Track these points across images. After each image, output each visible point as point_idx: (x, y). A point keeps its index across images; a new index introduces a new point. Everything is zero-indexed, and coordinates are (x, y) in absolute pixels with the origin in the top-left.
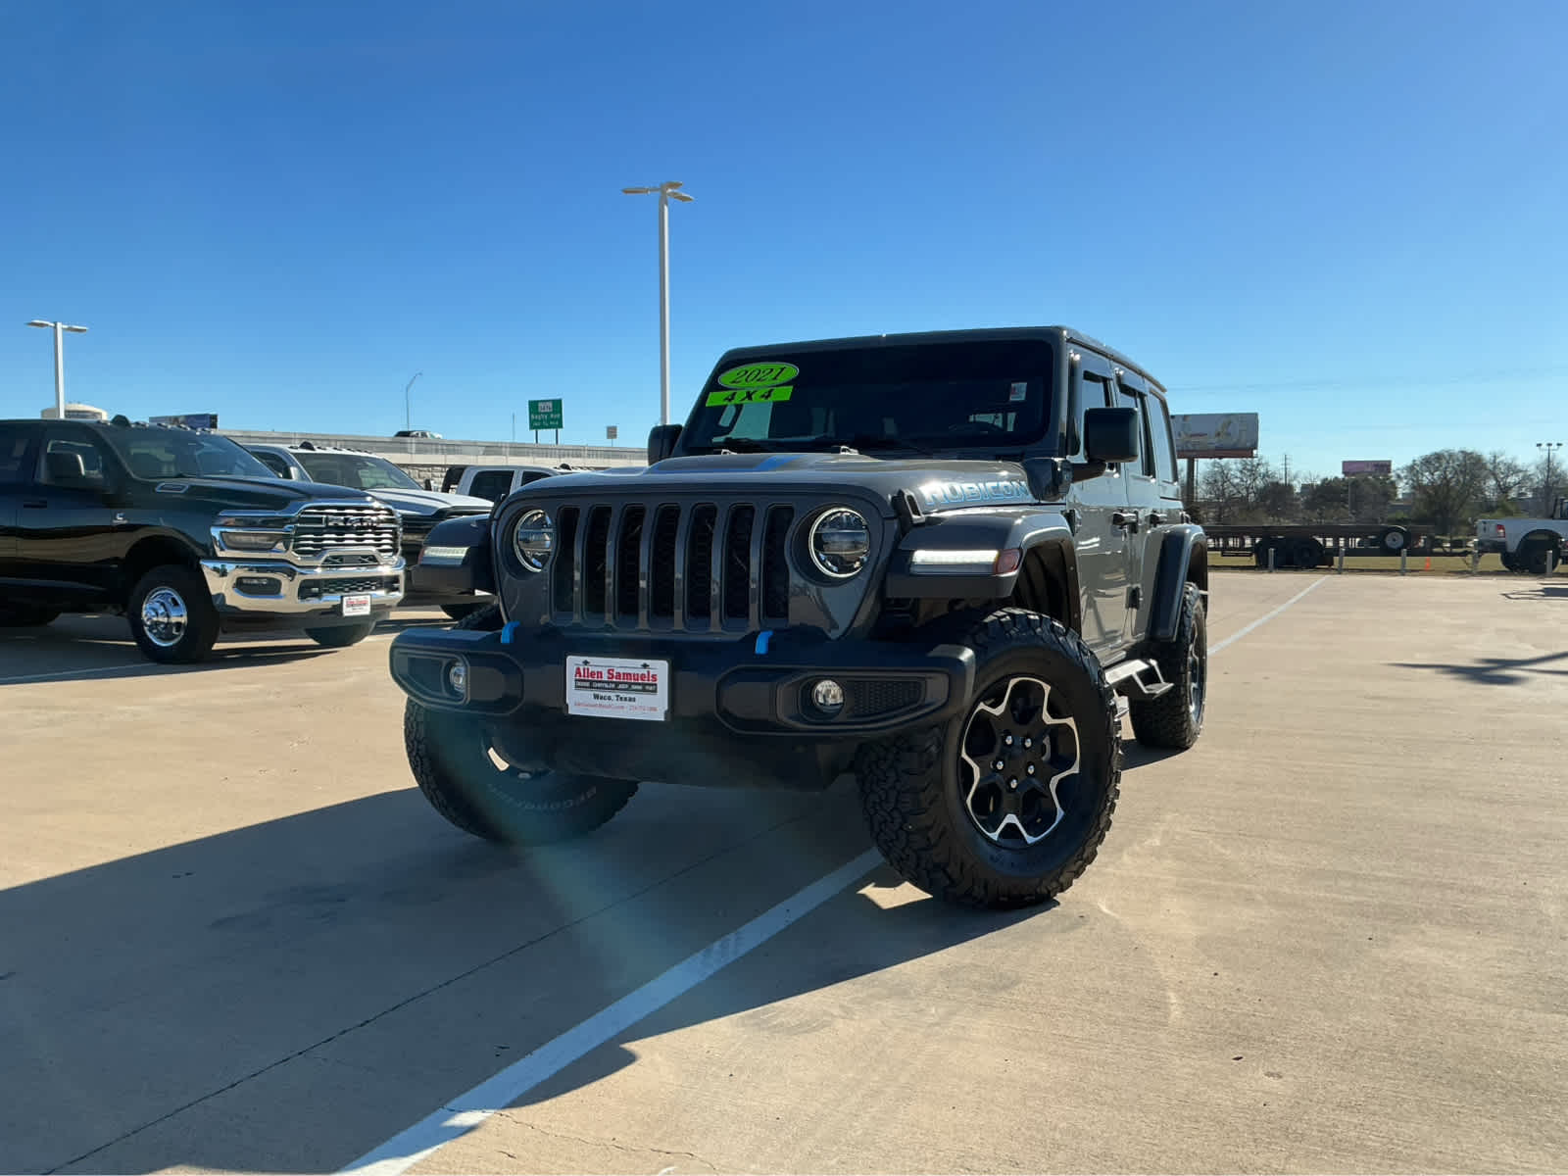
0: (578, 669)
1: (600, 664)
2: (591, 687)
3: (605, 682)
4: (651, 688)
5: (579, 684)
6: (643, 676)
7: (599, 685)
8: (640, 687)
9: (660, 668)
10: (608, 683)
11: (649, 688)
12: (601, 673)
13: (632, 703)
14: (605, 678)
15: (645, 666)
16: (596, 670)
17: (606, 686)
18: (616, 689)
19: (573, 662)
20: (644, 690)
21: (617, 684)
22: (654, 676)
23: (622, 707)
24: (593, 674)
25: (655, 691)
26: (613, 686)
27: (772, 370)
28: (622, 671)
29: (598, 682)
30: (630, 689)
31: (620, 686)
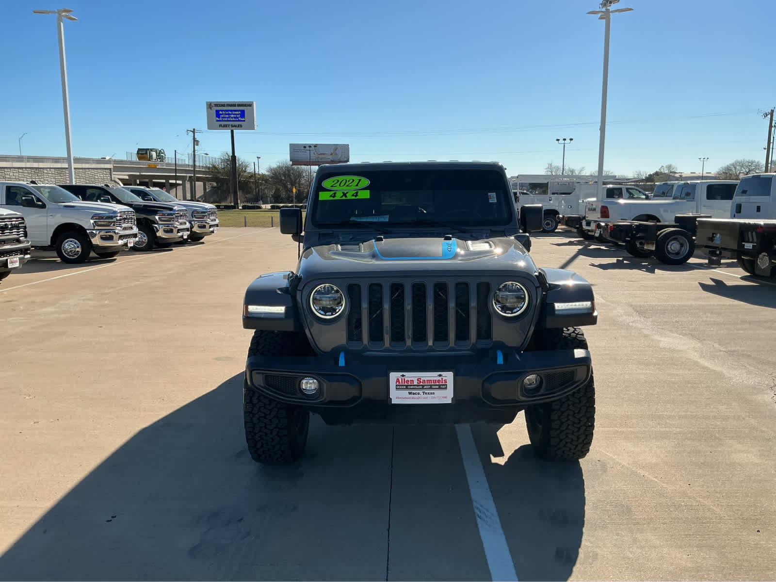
0: (398, 379)
1: (412, 376)
2: (407, 388)
3: (416, 385)
4: (444, 387)
5: (398, 387)
6: (439, 381)
7: (412, 387)
8: (437, 387)
9: (449, 377)
10: (418, 385)
11: (442, 386)
12: (413, 381)
13: (432, 395)
14: (415, 383)
15: (440, 375)
16: (409, 379)
17: (416, 387)
18: (423, 388)
19: (394, 376)
20: (440, 388)
21: (423, 386)
22: (446, 381)
23: (427, 398)
24: (408, 381)
25: (446, 388)
26: (421, 387)
27: (353, 180)
28: (426, 379)
29: (411, 385)
30: (431, 388)
31: (425, 387)
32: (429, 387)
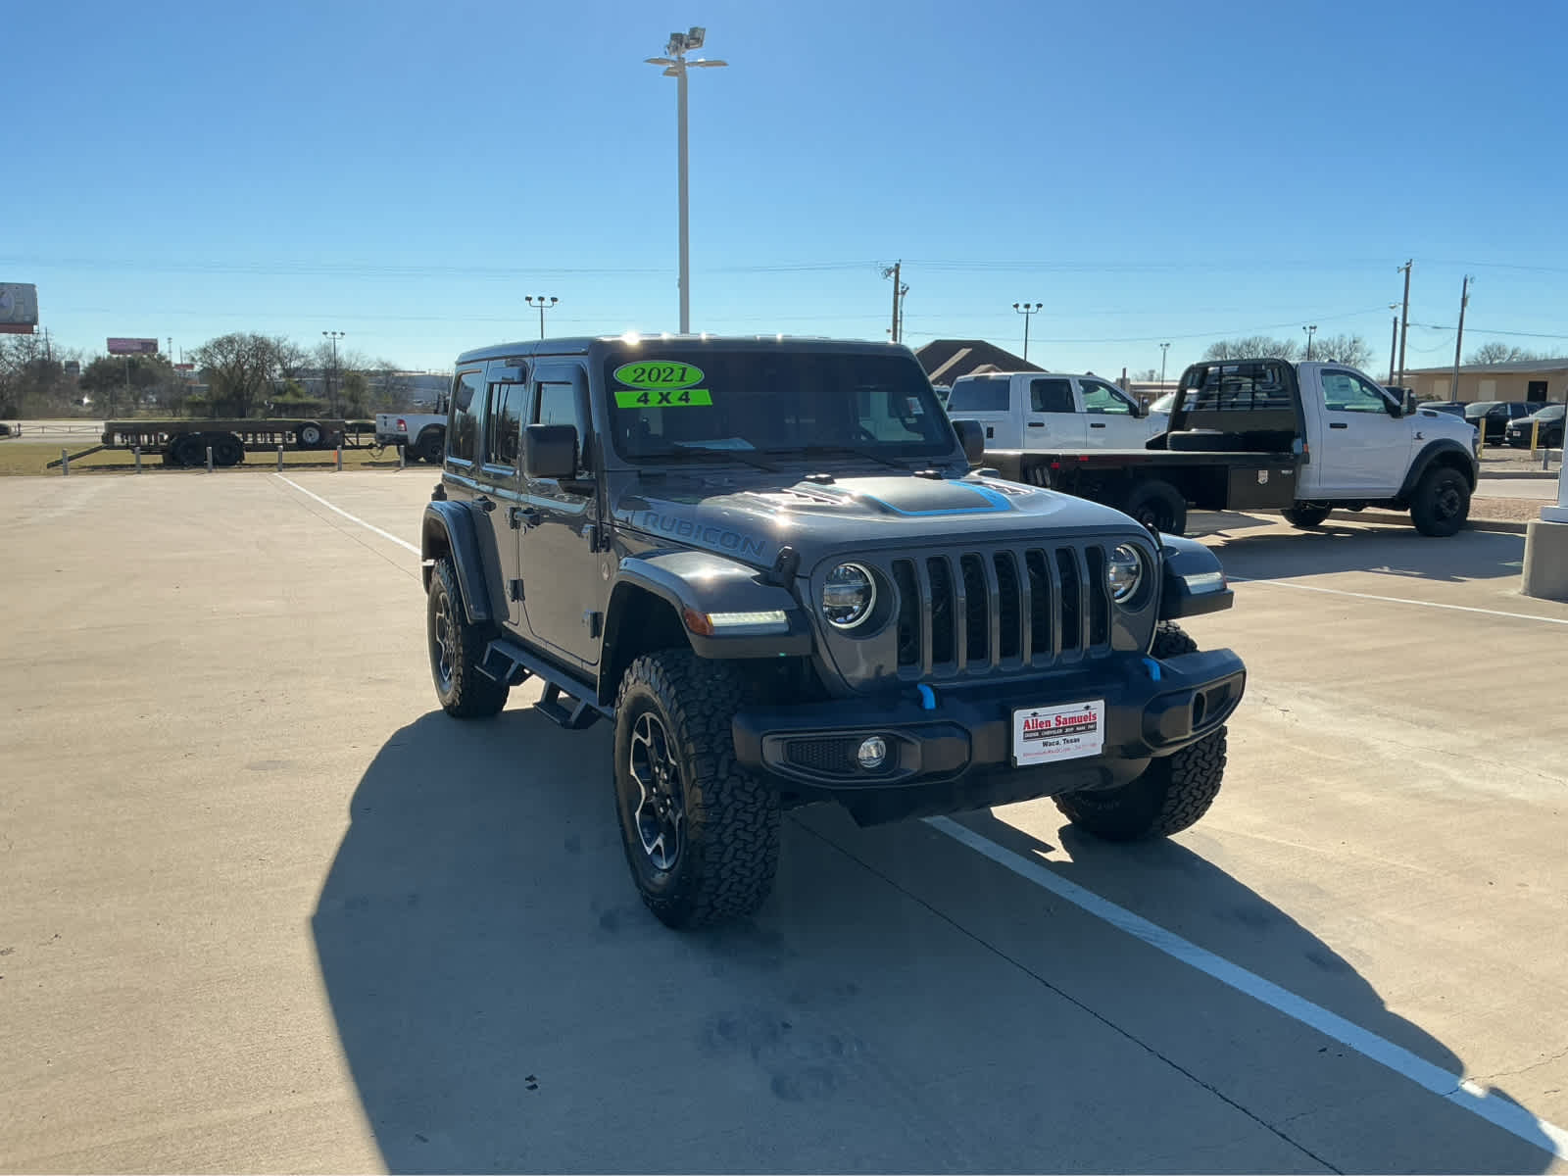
0: (1027, 722)
1: (1048, 714)
2: (1040, 736)
3: (1053, 729)
4: (1092, 727)
5: (1028, 735)
6: (1086, 717)
7: (1048, 733)
8: (1084, 728)
9: (1098, 707)
10: (1057, 729)
11: (1089, 727)
13: (1077, 743)
14: (1053, 726)
15: (1087, 708)
16: (1044, 719)
17: (1054, 732)
18: (1064, 733)
19: (1020, 717)
20: (1087, 730)
21: (1064, 729)
23: (1069, 749)
25: (1095, 729)
26: (1061, 731)
27: (672, 371)
28: (1068, 716)
29: (1046, 730)
30: (1075, 732)
31: (1067, 730)
32: (1072, 729)
